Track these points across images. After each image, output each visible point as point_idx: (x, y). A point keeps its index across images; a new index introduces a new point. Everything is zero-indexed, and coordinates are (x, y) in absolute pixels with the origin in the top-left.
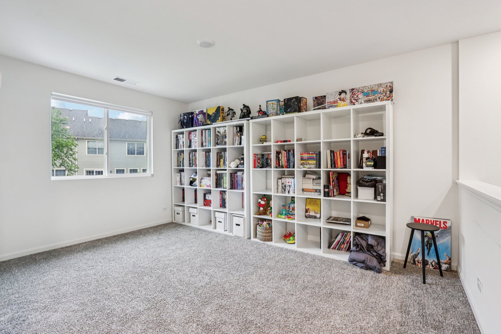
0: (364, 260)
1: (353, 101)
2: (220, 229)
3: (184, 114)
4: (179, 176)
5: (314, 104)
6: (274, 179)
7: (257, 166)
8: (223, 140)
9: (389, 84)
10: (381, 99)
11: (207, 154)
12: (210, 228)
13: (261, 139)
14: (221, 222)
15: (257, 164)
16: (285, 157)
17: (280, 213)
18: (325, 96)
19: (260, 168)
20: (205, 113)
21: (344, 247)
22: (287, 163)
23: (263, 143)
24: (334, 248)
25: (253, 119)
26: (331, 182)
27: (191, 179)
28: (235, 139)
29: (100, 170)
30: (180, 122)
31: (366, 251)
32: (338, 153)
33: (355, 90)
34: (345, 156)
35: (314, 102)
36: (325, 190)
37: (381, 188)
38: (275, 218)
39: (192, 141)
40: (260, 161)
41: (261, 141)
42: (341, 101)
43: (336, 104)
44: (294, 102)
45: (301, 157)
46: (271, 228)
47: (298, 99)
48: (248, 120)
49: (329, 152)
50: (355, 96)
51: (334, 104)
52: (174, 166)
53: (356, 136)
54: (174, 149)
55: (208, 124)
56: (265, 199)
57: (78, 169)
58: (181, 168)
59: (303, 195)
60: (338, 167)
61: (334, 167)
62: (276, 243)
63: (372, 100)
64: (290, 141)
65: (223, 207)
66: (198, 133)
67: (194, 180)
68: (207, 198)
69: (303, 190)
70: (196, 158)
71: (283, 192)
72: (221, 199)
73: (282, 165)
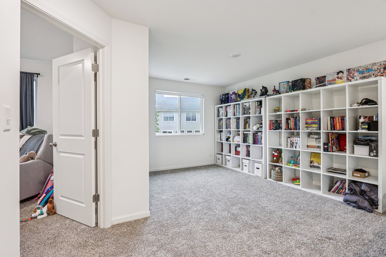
0: (356, 201)
1: (350, 78)
2: (246, 170)
3: (222, 94)
4: (220, 135)
5: (316, 83)
6: (284, 137)
7: (271, 128)
8: (248, 111)
9: (383, 62)
10: (376, 75)
11: (238, 120)
12: (239, 170)
13: (275, 109)
14: (246, 166)
15: (272, 127)
16: (293, 122)
17: (289, 162)
18: (325, 77)
19: (274, 130)
20: (236, 93)
21: (342, 191)
22: (295, 126)
23: (276, 113)
24: (334, 192)
25: (269, 96)
26: (330, 141)
27: (227, 137)
28: (257, 110)
29: (170, 131)
30: (220, 100)
31: (359, 194)
32: (337, 119)
33: (351, 70)
34: (343, 121)
35: (316, 81)
36: (325, 146)
37: (374, 146)
38: (284, 165)
39: (228, 112)
40: (274, 125)
41: (275, 111)
42: (339, 79)
43: (334, 82)
44: (299, 83)
45: (306, 122)
46: (281, 172)
47: (303, 81)
48: (266, 97)
49: (329, 118)
50: (351, 75)
51: (332, 82)
52: (217, 129)
53: (352, 105)
54: (216, 117)
55: (238, 101)
56: (278, 152)
57: (159, 130)
58: (221, 130)
59: (308, 150)
60: (337, 129)
61: (333, 130)
62: (285, 183)
63: (367, 77)
64: (297, 111)
65: (248, 156)
66: (232, 107)
67: (229, 138)
68: (237, 149)
69: (308, 146)
70: (230, 123)
71: (291, 147)
72: (247, 151)
73: (291, 128)
